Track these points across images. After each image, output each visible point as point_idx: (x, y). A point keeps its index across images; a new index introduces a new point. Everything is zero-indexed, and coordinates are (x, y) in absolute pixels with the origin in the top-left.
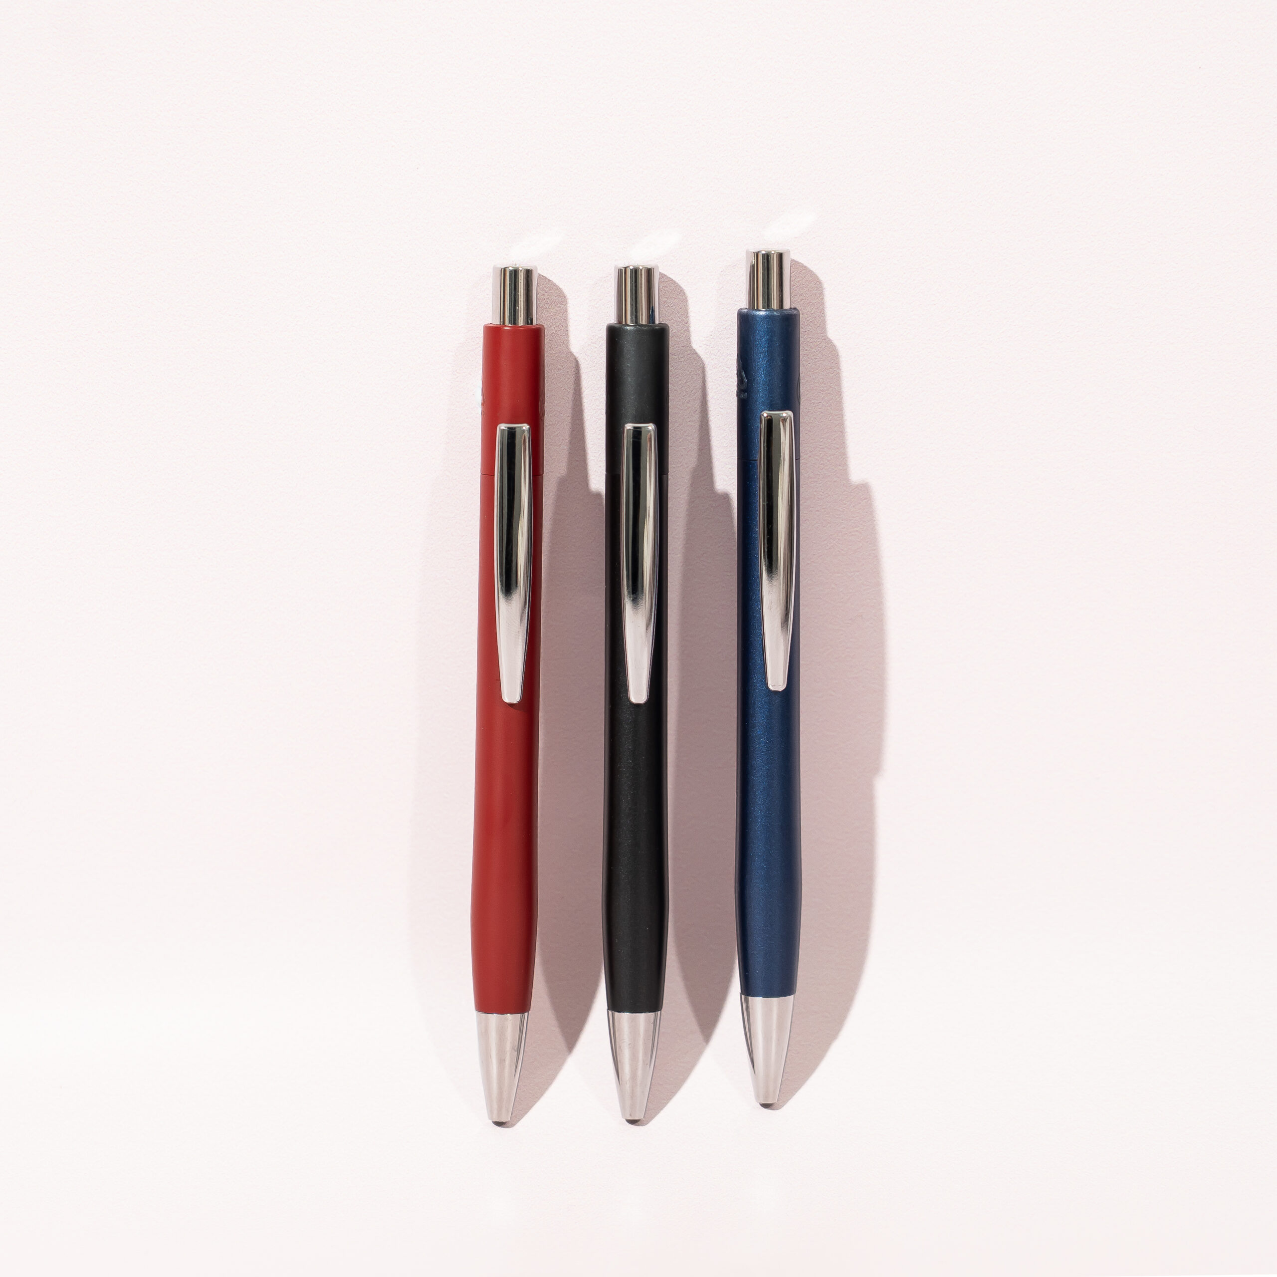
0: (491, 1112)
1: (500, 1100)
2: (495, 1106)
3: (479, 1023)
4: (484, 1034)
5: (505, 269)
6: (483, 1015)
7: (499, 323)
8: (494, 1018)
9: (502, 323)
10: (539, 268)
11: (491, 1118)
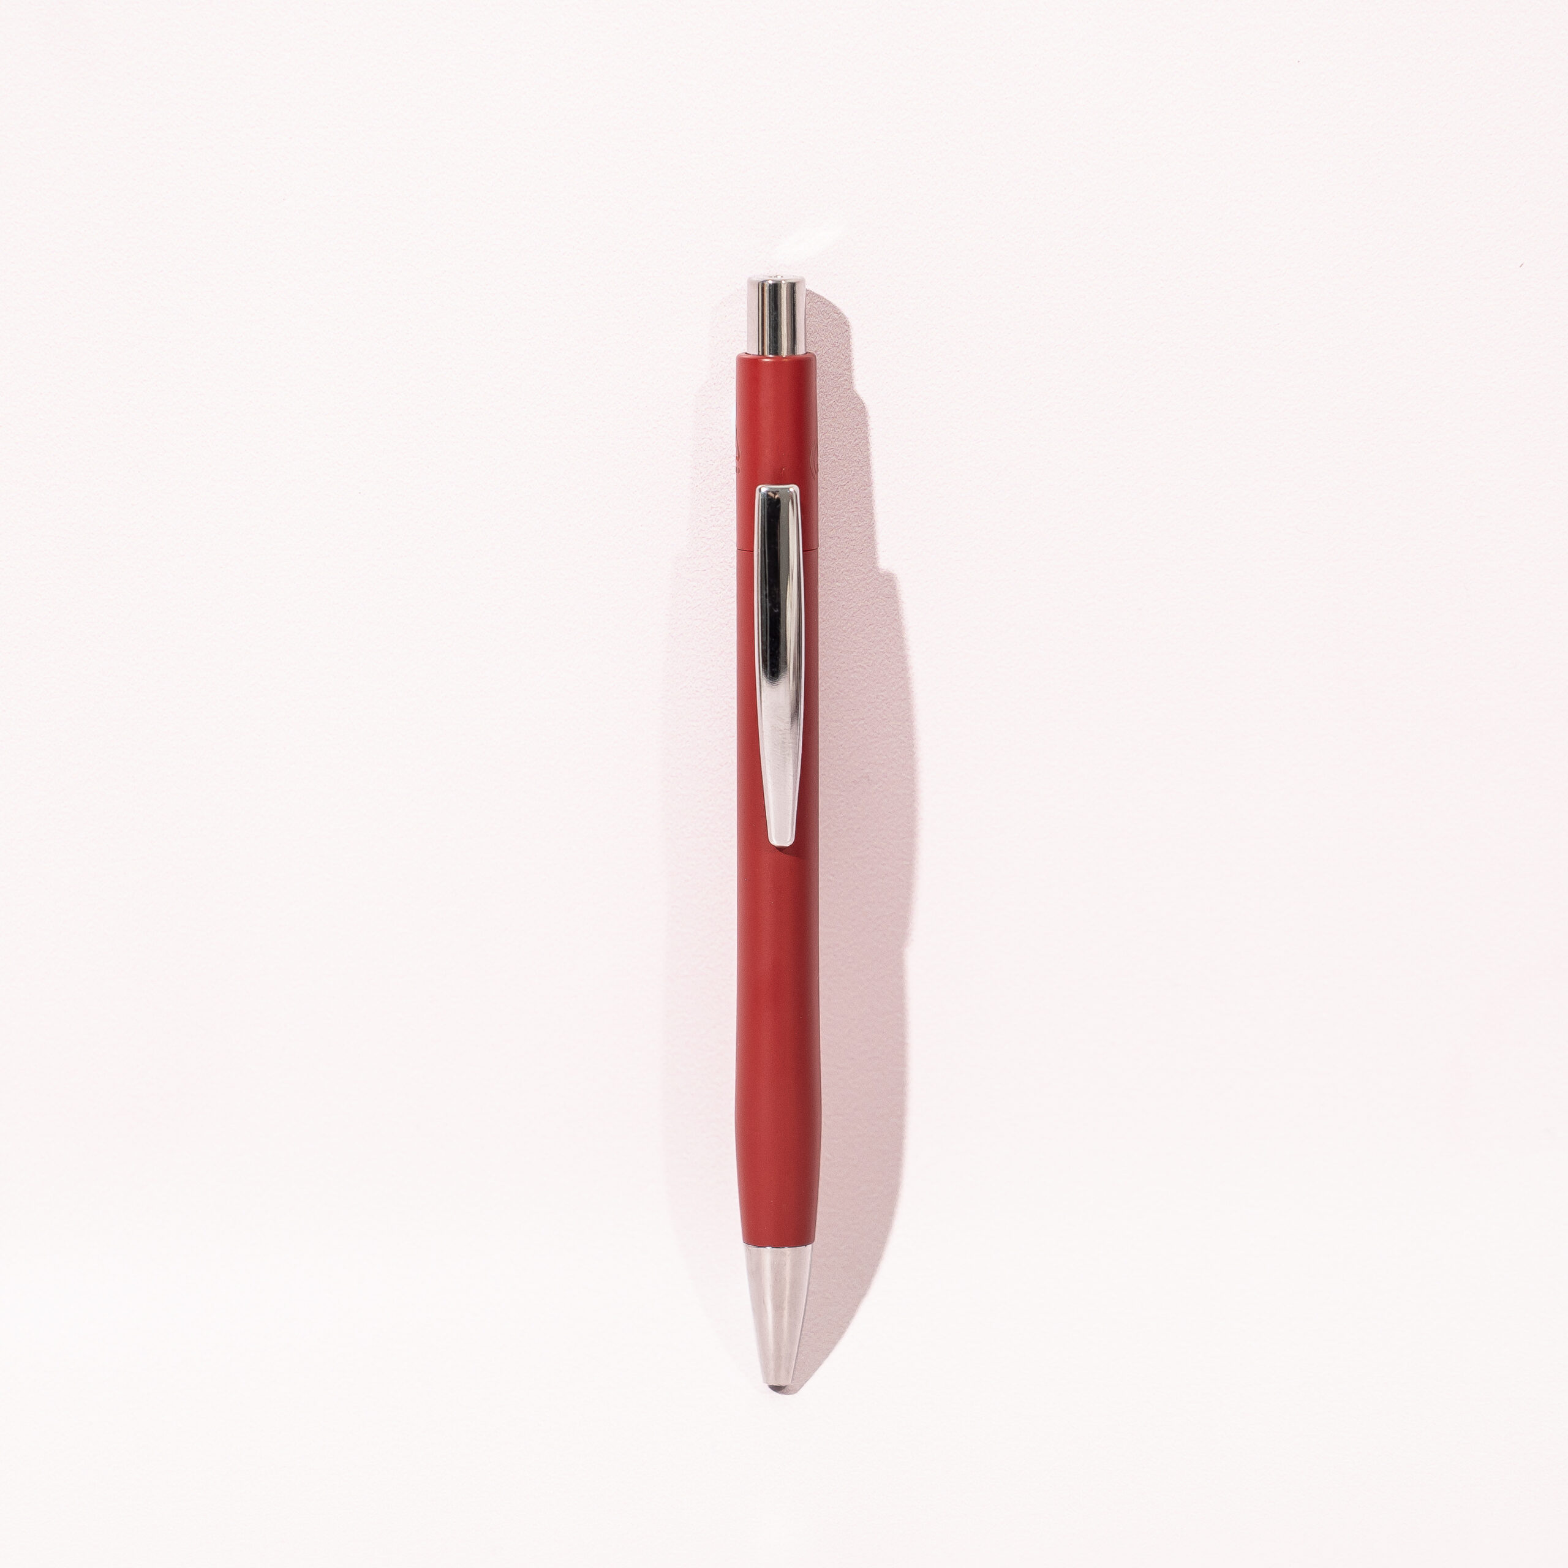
0: (766, 1373)
1: (778, 1357)
2: (772, 1365)
3: (749, 1259)
4: (755, 1273)
5: (763, 284)
6: (754, 1249)
7: (757, 354)
8: (768, 1252)
9: (760, 354)
10: (807, 281)
11: (766, 1381)
